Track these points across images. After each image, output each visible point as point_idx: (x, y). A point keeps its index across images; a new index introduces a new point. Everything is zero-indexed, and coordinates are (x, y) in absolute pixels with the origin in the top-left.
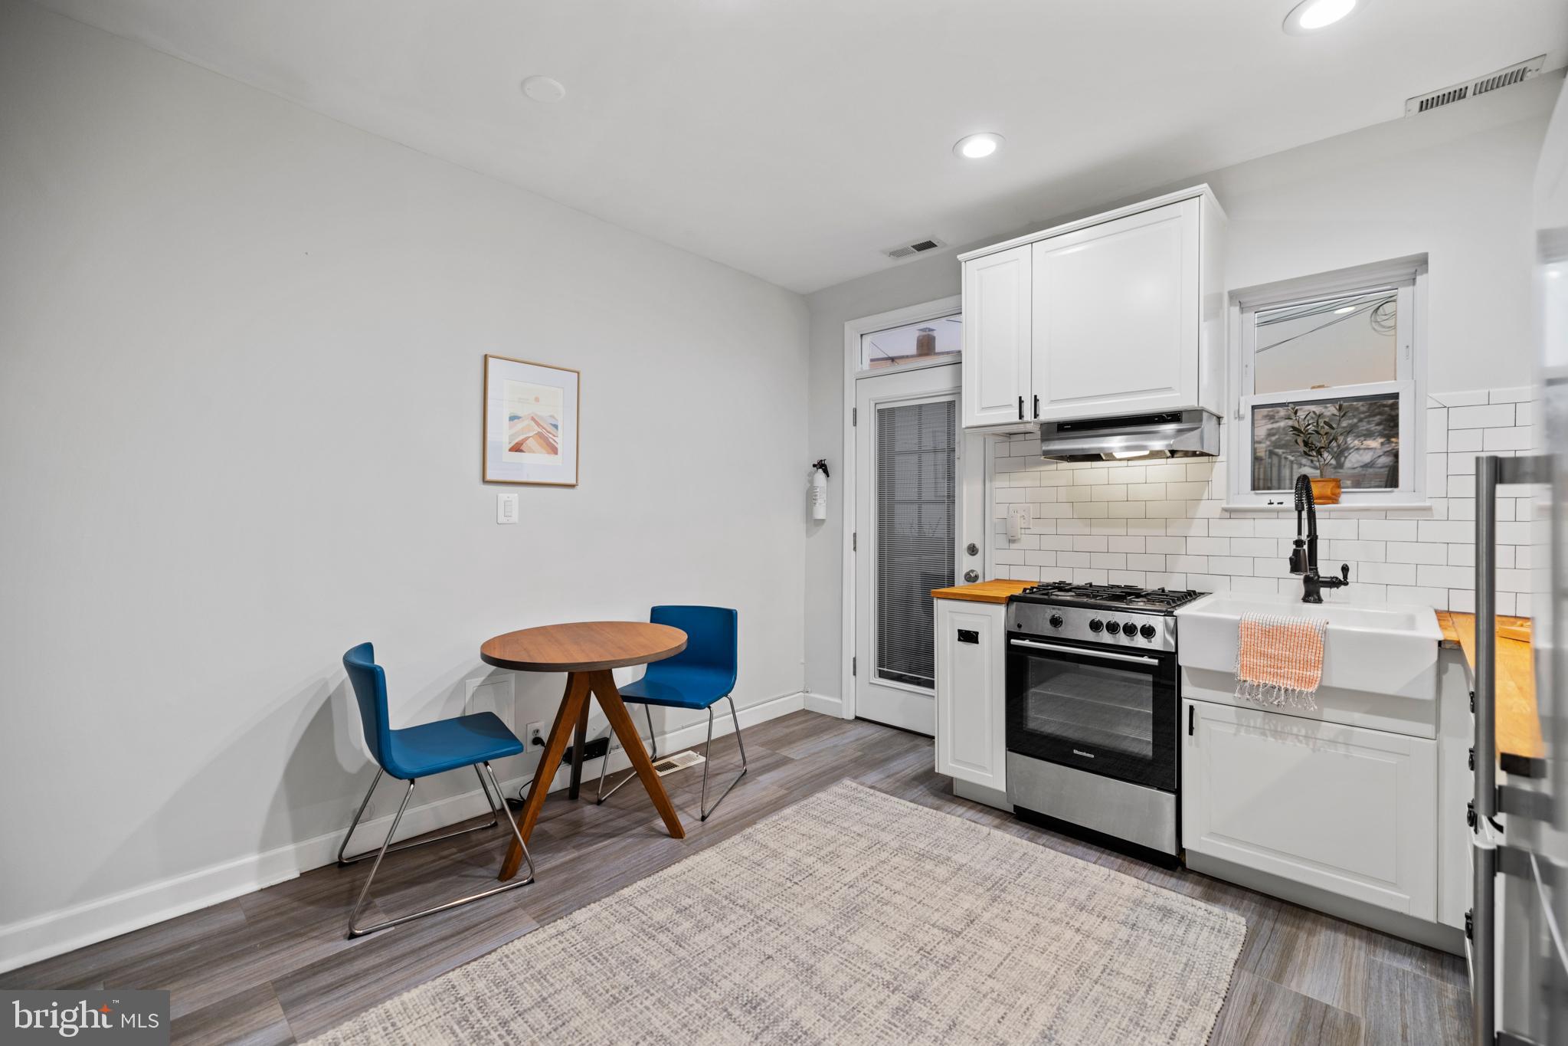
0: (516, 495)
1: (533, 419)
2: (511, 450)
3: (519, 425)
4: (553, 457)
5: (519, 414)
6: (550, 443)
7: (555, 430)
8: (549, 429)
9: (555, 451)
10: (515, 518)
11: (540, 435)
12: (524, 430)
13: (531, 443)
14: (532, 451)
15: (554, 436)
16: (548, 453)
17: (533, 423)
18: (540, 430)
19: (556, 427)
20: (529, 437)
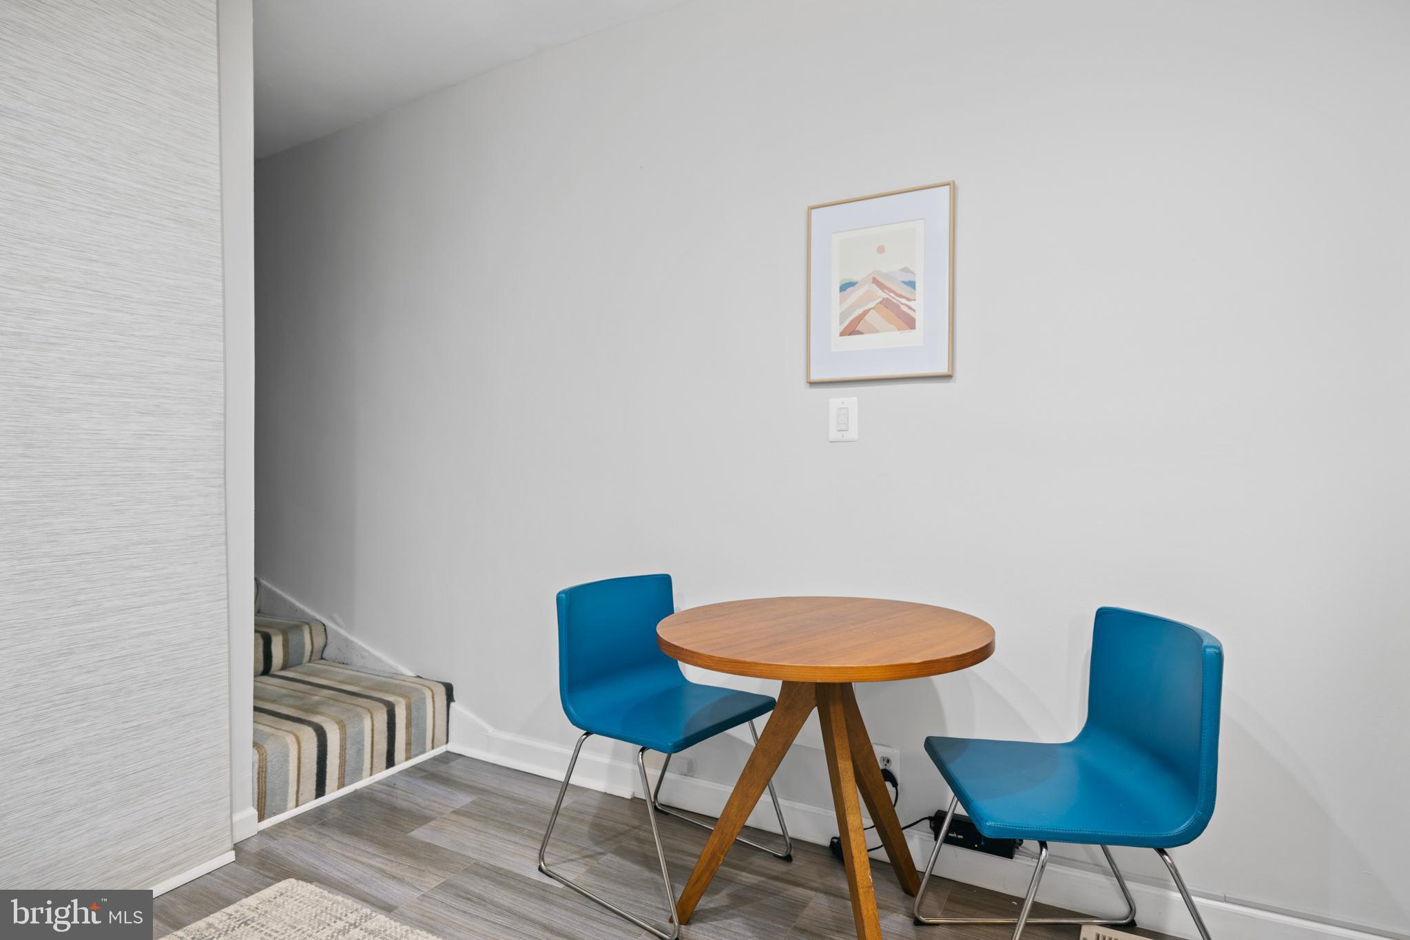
0: (856, 398)
1: (875, 281)
2: (842, 334)
3: (855, 295)
4: (908, 334)
5: (855, 278)
6: (904, 312)
7: (910, 289)
8: (899, 291)
9: (910, 323)
10: (853, 433)
11: (886, 303)
12: (866, 297)
13: (873, 318)
14: (875, 331)
15: (908, 300)
16: (899, 329)
17: (875, 287)
18: (885, 296)
19: (912, 284)
20: (870, 309)
